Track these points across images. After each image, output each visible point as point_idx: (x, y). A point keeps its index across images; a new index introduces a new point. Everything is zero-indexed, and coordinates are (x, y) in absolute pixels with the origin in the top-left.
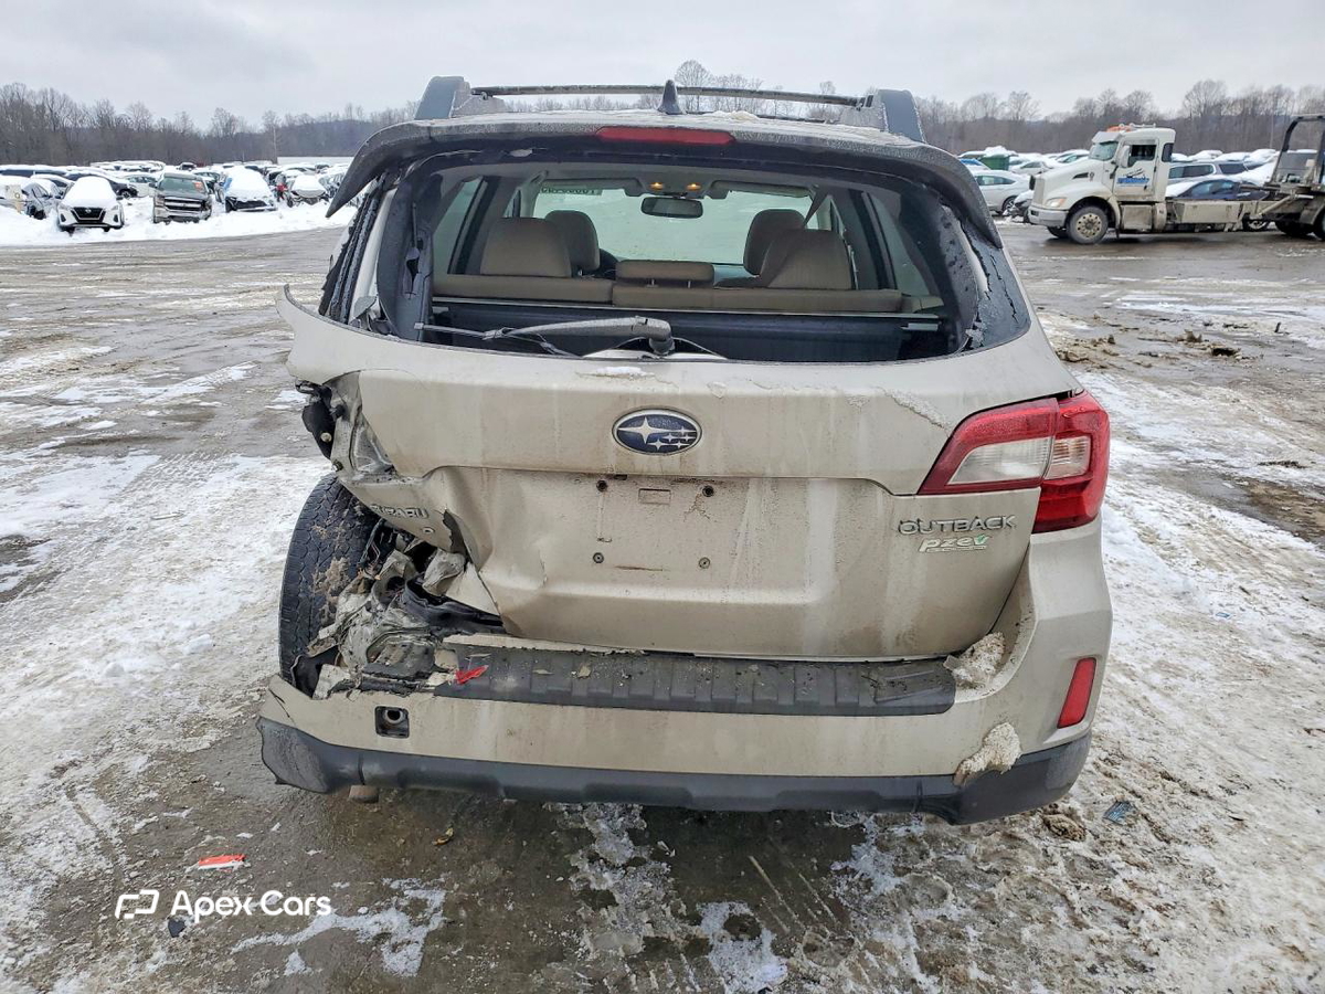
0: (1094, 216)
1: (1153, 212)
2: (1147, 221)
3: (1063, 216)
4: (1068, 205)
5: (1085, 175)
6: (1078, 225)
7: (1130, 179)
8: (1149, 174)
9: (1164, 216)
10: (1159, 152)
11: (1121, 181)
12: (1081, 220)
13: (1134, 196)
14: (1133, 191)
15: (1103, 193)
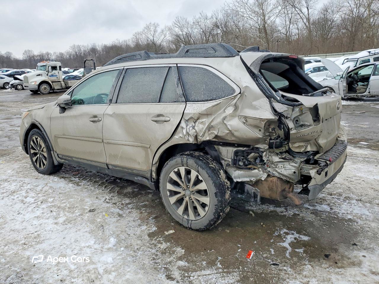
0: (46, 86)
1: (61, 84)
2: (60, 87)
3: (37, 87)
4: (38, 83)
5: (39, 75)
6: (42, 89)
7: (52, 75)
8: (57, 74)
9: (64, 85)
10: (58, 68)
11: (50, 76)
12: (42, 87)
13: (54, 80)
14: (54, 79)
15: (46, 79)
